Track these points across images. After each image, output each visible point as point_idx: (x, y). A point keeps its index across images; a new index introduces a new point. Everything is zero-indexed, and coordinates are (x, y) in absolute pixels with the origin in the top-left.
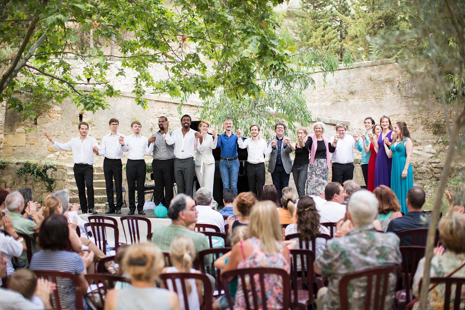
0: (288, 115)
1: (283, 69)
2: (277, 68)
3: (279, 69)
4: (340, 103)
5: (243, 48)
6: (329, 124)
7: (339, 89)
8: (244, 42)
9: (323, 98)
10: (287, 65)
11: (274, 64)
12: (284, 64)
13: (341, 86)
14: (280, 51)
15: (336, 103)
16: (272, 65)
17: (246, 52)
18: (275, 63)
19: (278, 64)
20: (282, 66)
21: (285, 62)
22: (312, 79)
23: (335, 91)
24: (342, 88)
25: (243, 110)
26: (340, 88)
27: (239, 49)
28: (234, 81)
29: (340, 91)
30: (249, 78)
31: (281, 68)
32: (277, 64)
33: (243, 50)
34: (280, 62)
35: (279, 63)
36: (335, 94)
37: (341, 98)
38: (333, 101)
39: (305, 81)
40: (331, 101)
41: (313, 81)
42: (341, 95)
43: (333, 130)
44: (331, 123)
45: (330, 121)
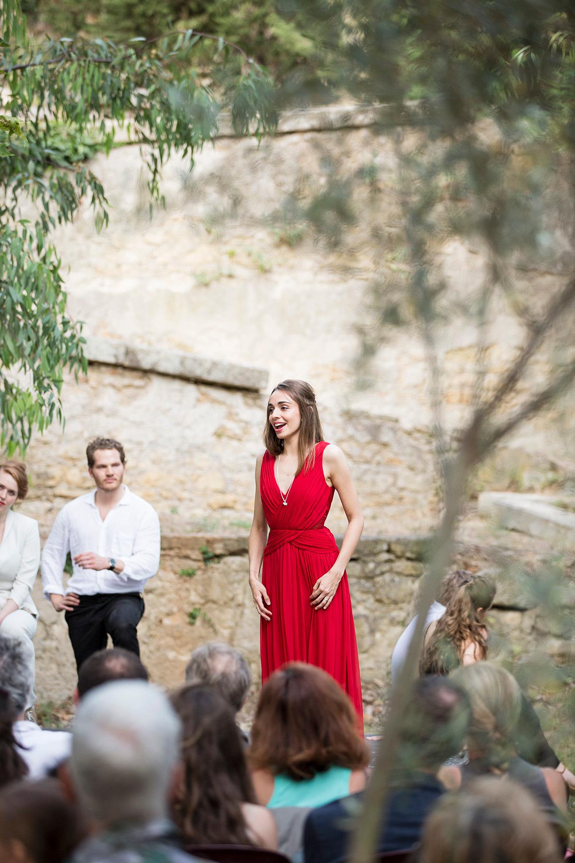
6: (174, 377)
15: (214, 285)
23: (215, 231)
29: (237, 232)
36: (214, 242)
37: (239, 263)
38: (203, 274)
39: (64, 190)
40: (193, 274)
41: (99, 189)
42: (238, 251)
43: (195, 406)
44: (187, 373)
45: (182, 363)
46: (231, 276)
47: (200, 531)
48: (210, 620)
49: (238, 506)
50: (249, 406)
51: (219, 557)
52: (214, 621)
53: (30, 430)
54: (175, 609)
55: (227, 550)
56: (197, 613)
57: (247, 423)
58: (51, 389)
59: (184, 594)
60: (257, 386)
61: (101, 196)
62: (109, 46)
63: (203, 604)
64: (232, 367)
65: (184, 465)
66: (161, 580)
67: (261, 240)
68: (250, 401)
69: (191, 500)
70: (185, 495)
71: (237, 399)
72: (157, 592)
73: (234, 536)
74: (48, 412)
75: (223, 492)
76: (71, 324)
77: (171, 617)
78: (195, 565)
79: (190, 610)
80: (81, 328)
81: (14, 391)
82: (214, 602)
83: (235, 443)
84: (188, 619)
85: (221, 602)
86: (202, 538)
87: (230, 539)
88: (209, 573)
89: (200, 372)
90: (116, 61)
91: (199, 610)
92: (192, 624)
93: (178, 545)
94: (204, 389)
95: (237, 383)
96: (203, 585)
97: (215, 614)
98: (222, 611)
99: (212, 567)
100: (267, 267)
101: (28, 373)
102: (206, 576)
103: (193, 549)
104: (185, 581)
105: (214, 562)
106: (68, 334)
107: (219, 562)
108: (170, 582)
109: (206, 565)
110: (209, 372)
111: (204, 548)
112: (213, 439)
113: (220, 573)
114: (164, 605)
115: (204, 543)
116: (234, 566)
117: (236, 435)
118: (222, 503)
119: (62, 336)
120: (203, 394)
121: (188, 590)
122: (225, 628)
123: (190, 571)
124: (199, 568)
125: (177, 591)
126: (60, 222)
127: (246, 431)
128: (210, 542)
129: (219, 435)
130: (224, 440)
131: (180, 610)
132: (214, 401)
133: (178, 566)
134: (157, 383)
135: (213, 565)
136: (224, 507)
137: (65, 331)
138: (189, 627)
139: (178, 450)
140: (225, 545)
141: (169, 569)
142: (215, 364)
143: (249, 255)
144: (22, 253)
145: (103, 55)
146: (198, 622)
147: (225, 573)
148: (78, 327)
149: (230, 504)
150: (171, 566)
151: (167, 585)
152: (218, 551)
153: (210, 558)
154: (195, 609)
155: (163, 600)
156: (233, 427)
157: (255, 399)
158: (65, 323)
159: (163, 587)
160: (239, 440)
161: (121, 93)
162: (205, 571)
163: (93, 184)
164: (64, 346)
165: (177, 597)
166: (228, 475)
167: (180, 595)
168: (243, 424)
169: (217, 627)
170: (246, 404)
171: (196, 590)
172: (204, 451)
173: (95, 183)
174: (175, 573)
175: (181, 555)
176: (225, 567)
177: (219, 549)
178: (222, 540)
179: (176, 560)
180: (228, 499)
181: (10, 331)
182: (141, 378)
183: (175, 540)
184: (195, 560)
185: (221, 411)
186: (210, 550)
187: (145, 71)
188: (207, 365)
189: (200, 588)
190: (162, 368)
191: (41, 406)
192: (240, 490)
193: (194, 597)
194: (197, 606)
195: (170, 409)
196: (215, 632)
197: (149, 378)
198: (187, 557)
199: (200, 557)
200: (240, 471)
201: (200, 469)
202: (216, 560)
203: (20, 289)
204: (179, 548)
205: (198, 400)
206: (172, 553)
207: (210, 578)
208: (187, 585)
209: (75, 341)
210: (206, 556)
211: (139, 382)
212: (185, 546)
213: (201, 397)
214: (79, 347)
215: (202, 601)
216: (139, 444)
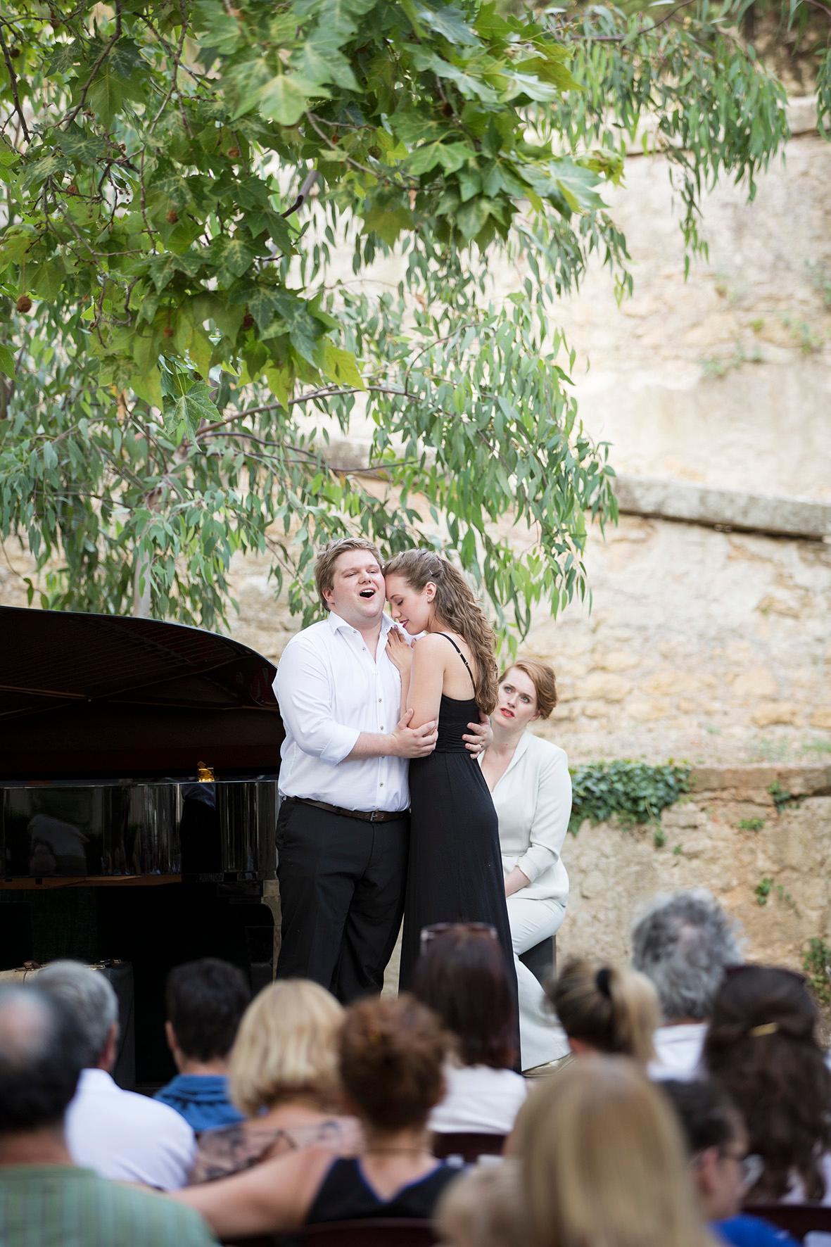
0: (457, 470)
1: (503, 195)
2: (468, 191)
3: (481, 195)
4: (762, 372)
5: (260, 66)
6: (691, 522)
7: (753, 274)
8: (264, 25)
9: (647, 341)
10: (524, 173)
11: (451, 167)
12: (509, 168)
13: (769, 258)
14: (486, 79)
15: (733, 376)
16: (439, 169)
17: (281, 96)
18: (454, 160)
19: (473, 163)
20: (499, 182)
21: (513, 156)
22: (608, 222)
23: (731, 290)
24: (774, 266)
25: (148, 438)
26: (762, 268)
27: (239, 74)
28: (160, 268)
29: (765, 290)
30: (255, 245)
31: (493, 192)
32: (466, 163)
33: (264, 81)
34: (487, 154)
35: (481, 160)
36: (730, 309)
37: (771, 341)
38: (716, 360)
39: (562, 242)
40: (701, 361)
41: (618, 240)
42: (768, 320)
43: (724, 567)
44: (710, 516)
45: (703, 500)
46: (757, 361)
47: (761, 760)
48: (788, 897)
49: (799, 720)
50: (811, 564)
51: (796, 798)
52: (795, 897)
53: (528, 612)
54: (735, 883)
55: (812, 788)
56: (767, 886)
57: (807, 590)
58: (570, 549)
59: (747, 858)
60: (821, 530)
61: (620, 250)
62: (616, 16)
63: (778, 873)
64: (781, 503)
65: (711, 658)
66: (711, 838)
67: (804, 302)
68: (811, 556)
69: (725, 713)
70: (717, 706)
71: (790, 553)
72: (706, 856)
73: (818, 765)
74: (565, 582)
75: (774, 700)
76: (591, 446)
77: (729, 895)
78: (761, 812)
79: (758, 882)
80: (607, 452)
81: (502, 554)
82: (794, 869)
83: (789, 622)
84: (755, 897)
85: (805, 869)
86: (772, 770)
87: (812, 771)
88: (785, 824)
89: (730, 514)
90: (628, 39)
91: (772, 881)
92: (761, 904)
93: (734, 783)
94: (738, 539)
95: (789, 528)
96: (774, 843)
97: (798, 888)
98: (806, 882)
99: (788, 816)
100: (815, 343)
101: (533, 527)
102: (778, 829)
103: (757, 788)
104: (748, 838)
105: (790, 806)
106: (586, 464)
107: (798, 807)
108: (723, 840)
109: (779, 813)
110: (745, 513)
111: (775, 787)
112: (755, 618)
113: (800, 823)
114: (718, 876)
115: (775, 778)
116: (822, 812)
117: (789, 609)
118: (774, 716)
119: (576, 467)
120: (736, 547)
121: (752, 851)
122: (813, 909)
123: (755, 822)
124: (768, 817)
125: (736, 854)
126: (559, 293)
127: (805, 602)
128: (783, 776)
129: (764, 610)
130: (773, 617)
131: (742, 883)
132: (754, 558)
133: (736, 814)
134: (665, 532)
135: (787, 811)
136: (778, 722)
137: (582, 459)
138: (757, 909)
139: (701, 636)
140: (807, 780)
141: (722, 820)
142: (753, 500)
143: (786, 325)
144: (514, 345)
145: (607, 29)
146: (771, 900)
147: (809, 824)
148: (602, 450)
149: (786, 718)
150: (724, 815)
151: (721, 844)
152: (796, 790)
153: (783, 800)
154: (765, 881)
155: (716, 868)
156: (785, 597)
157: (816, 551)
158: (581, 447)
159: (714, 848)
160: (796, 617)
161: (636, 84)
162: (777, 821)
163: (608, 232)
164: (581, 482)
165: (737, 864)
166: (782, 672)
167: (740, 861)
168: (801, 592)
169: (801, 907)
170: (804, 560)
171: (764, 852)
172: (742, 637)
173: (612, 230)
174: (732, 827)
175: (740, 799)
176: (809, 815)
177: (797, 787)
178: (801, 772)
179: (732, 804)
180: (784, 709)
181: (504, 465)
182: (640, 526)
183: (729, 775)
184: (761, 805)
185: (767, 572)
186: (783, 788)
187: (676, 51)
188: (742, 502)
189: (771, 848)
190: (671, 511)
191: (555, 574)
192: (800, 694)
193: (762, 863)
194: (769, 876)
195: (686, 574)
196: (798, 915)
197: (652, 527)
198: (748, 801)
199: (770, 800)
200: (799, 666)
201: (737, 664)
202: (794, 804)
203: (513, 399)
204: (736, 787)
205: (729, 557)
206: (725, 795)
207: (786, 832)
208: (751, 844)
209: (598, 472)
210: (778, 798)
211: (636, 534)
212: (746, 784)
213: (734, 553)
214: (605, 482)
215: (776, 868)
216: (643, 628)
